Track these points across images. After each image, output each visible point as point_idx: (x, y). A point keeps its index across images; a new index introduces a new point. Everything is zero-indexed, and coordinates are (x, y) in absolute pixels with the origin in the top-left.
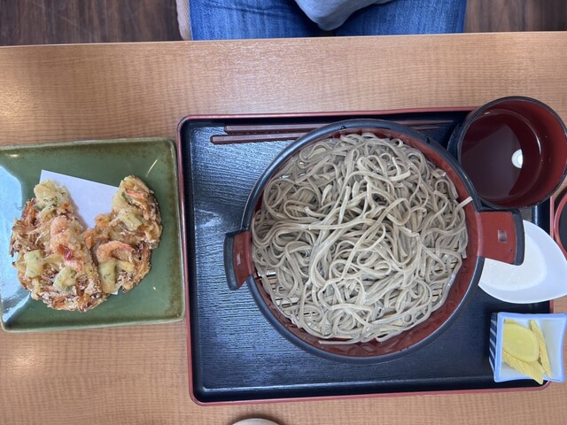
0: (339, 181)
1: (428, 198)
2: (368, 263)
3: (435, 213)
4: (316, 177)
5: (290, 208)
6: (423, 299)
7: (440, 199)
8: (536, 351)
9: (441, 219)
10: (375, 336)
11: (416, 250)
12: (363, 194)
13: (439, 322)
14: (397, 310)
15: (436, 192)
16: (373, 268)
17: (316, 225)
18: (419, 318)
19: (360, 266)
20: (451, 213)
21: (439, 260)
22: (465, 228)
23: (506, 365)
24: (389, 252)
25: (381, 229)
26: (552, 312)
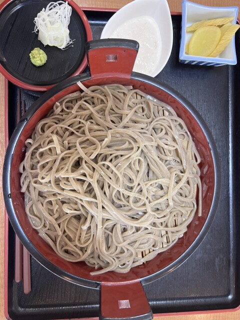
0: (60, 197)
1: (78, 119)
2: (133, 177)
3: (92, 113)
4: (56, 216)
5: (83, 240)
6: (165, 124)
7: (80, 107)
8: (212, 28)
9: (98, 107)
10: (196, 164)
11: (123, 134)
12: (71, 180)
13: (186, 111)
14: (175, 148)
15: (74, 111)
16: (138, 171)
17: (98, 220)
18: (182, 128)
19: (136, 183)
20: (93, 98)
21: (133, 110)
22: (106, 87)
23: (222, 54)
24: (123, 158)
25: (104, 165)
26: (181, 13)
